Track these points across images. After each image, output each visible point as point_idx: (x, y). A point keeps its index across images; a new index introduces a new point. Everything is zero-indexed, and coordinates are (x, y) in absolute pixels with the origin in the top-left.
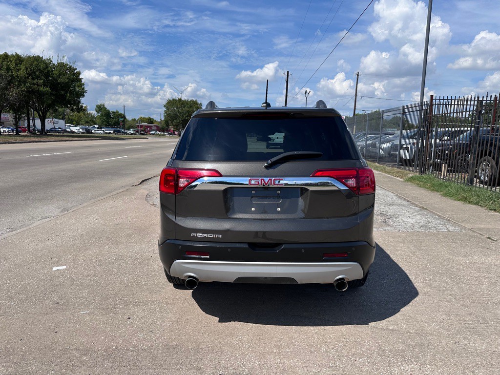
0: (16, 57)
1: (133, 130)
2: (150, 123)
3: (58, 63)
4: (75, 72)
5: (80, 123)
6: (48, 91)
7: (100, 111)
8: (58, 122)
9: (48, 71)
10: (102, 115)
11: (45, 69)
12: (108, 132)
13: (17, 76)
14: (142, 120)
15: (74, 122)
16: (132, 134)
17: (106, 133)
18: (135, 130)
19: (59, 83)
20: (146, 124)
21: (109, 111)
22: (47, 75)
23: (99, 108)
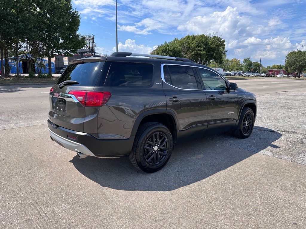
0: (193, 37)
1: (264, 74)
2: (280, 69)
3: (213, 37)
4: (222, 40)
5: (233, 70)
6: (205, 53)
7: (246, 62)
8: (219, 70)
9: (207, 42)
10: (246, 65)
11: (205, 41)
12: (248, 75)
13: (192, 47)
14: (274, 67)
15: (230, 70)
16: (263, 76)
17: (247, 76)
18: (266, 74)
19: (211, 48)
20: (276, 70)
21: (251, 63)
22: (206, 44)
23: (245, 60)
